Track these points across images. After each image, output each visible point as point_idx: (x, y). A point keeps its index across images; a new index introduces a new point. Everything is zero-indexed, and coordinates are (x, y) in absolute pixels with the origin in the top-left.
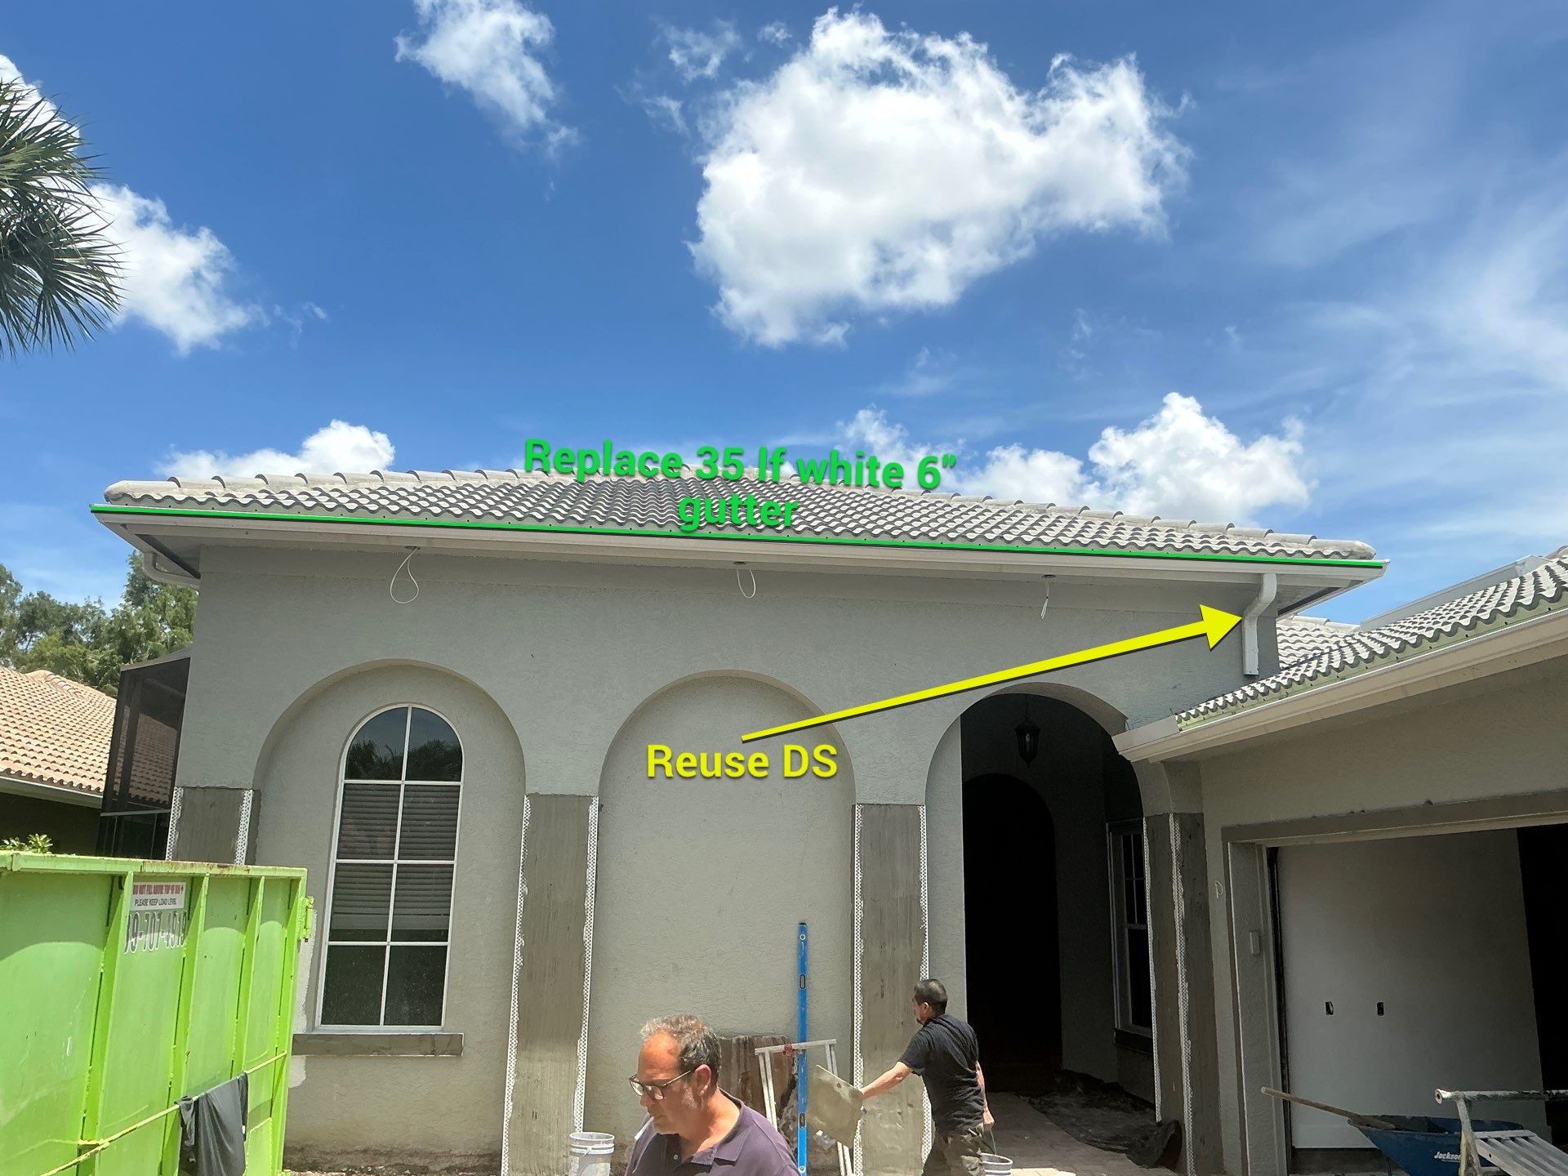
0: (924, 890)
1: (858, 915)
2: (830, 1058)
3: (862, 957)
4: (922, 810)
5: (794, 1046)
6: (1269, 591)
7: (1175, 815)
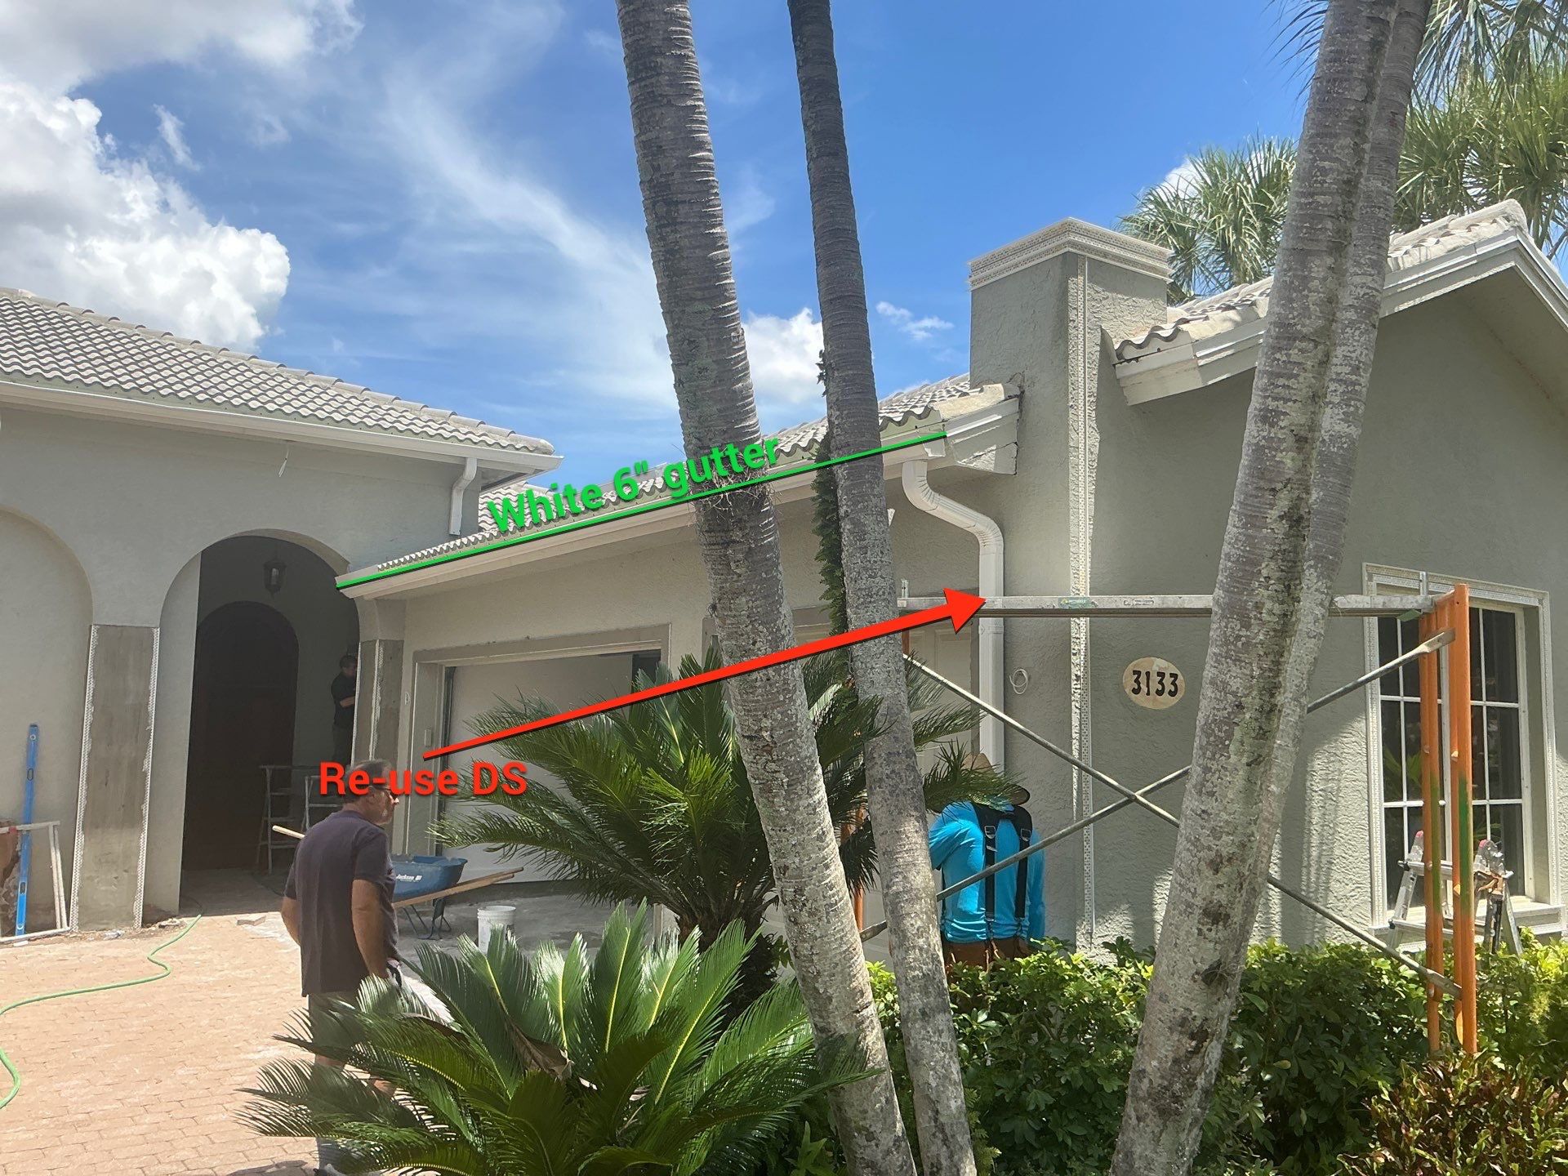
0: (153, 699)
1: (88, 718)
2: (53, 837)
3: (89, 755)
4: (157, 632)
5: (18, 828)
6: (471, 472)
7: (380, 641)
